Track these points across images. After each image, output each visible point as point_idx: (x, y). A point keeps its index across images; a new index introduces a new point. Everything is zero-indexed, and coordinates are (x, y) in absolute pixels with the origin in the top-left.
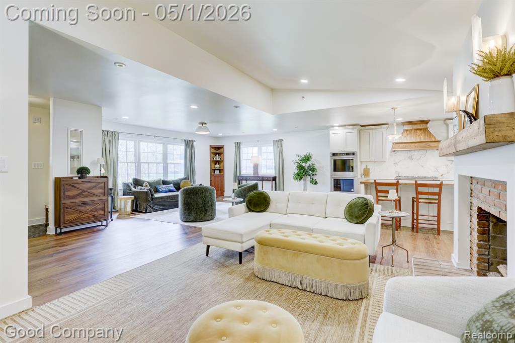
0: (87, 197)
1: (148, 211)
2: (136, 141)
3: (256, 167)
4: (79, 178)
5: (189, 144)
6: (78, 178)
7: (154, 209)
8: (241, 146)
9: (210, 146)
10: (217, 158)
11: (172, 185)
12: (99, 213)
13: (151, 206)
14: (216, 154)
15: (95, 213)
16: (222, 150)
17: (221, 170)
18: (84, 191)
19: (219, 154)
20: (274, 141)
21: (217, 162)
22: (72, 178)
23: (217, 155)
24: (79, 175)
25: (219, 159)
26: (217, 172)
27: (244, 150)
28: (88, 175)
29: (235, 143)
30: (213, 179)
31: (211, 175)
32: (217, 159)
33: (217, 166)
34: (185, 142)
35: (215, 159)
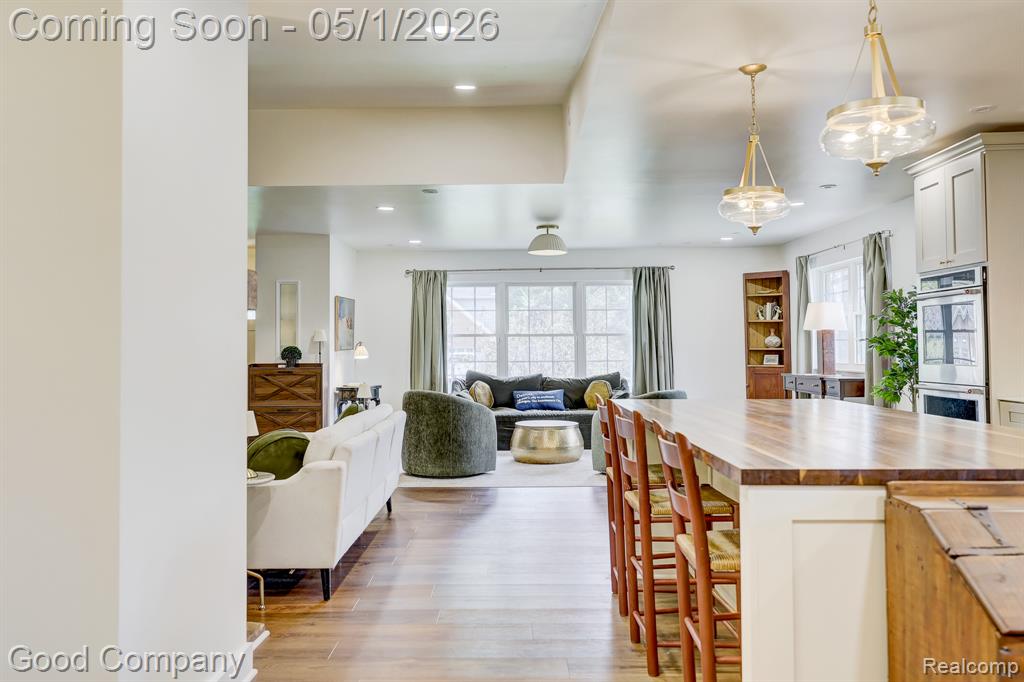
0: (286, 399)
3: (821, 343)
5: (651, 282)
6: (283, 366)
8: (809, 271)
9: (747, 274)
10: (770, 313)
16: (783, 285)
18: (282, 389)
19: (775, 300)
23: (769, 305)
24: (286, 361)
26: (772, 361)
28: (296, 362)
29: (797, 260)
31: (749, 368)
33: (773, 340)
34: (635, 273)
35: (762, 319)
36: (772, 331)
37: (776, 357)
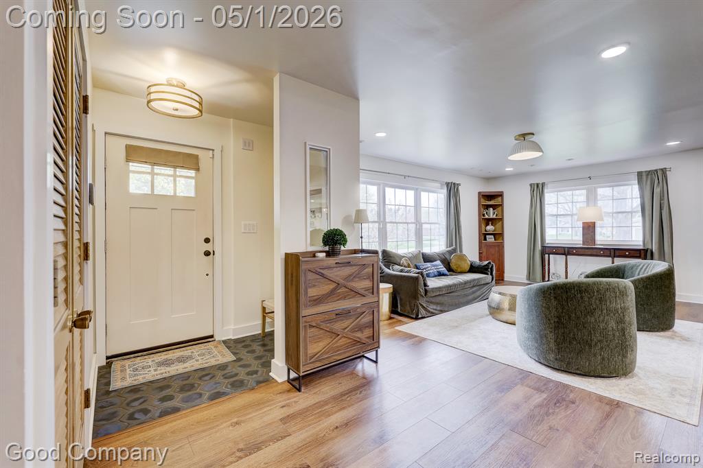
0: (344, 298)
1: (420, 316)
2: (380, 185)
3: (589, 229)
4: (329, 254)
5: (453, 191)
6: (324, 254)
7: (429, 312)
8: (546, 191)
9: (480, 193)
10: (491, 214)
11: (438, 262)
12: (364, 335)
13: (425, 305)
14: (487, 207)
15: (359, 335)
16: (500, 199)
17: (499, 235)
18: (339, 285)
19: (494, 207)
20: (640, 174)
21: (488, 221)
22: (313, 254)
23: (491, 209)
24: (327, 248)
25: (494, 217)
26: (490, 239)
27: (549, 197)
28: (342, 248)
29: (531, 185)
30: (484, 250)
31: (480, 243)
32: (491, 217)
33: (490, 228)
34: (447, 186)
35: (487, 217)
36: (490, 223)
37: (492, 236)
